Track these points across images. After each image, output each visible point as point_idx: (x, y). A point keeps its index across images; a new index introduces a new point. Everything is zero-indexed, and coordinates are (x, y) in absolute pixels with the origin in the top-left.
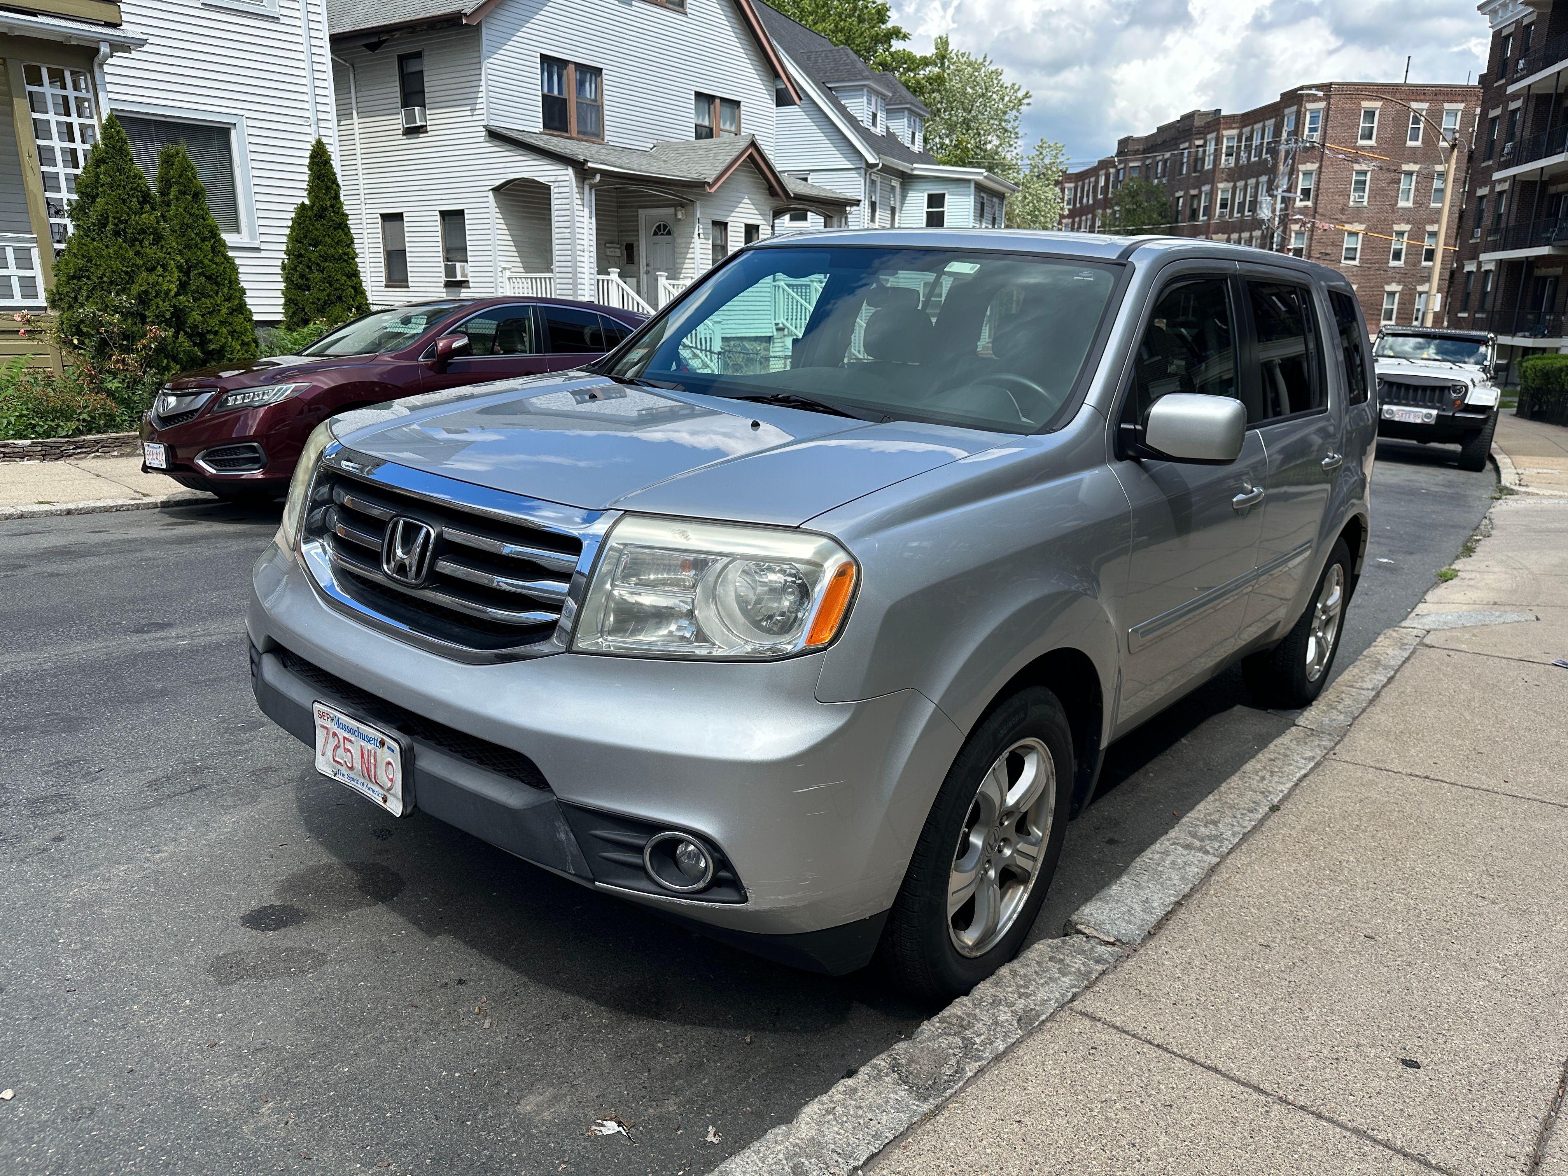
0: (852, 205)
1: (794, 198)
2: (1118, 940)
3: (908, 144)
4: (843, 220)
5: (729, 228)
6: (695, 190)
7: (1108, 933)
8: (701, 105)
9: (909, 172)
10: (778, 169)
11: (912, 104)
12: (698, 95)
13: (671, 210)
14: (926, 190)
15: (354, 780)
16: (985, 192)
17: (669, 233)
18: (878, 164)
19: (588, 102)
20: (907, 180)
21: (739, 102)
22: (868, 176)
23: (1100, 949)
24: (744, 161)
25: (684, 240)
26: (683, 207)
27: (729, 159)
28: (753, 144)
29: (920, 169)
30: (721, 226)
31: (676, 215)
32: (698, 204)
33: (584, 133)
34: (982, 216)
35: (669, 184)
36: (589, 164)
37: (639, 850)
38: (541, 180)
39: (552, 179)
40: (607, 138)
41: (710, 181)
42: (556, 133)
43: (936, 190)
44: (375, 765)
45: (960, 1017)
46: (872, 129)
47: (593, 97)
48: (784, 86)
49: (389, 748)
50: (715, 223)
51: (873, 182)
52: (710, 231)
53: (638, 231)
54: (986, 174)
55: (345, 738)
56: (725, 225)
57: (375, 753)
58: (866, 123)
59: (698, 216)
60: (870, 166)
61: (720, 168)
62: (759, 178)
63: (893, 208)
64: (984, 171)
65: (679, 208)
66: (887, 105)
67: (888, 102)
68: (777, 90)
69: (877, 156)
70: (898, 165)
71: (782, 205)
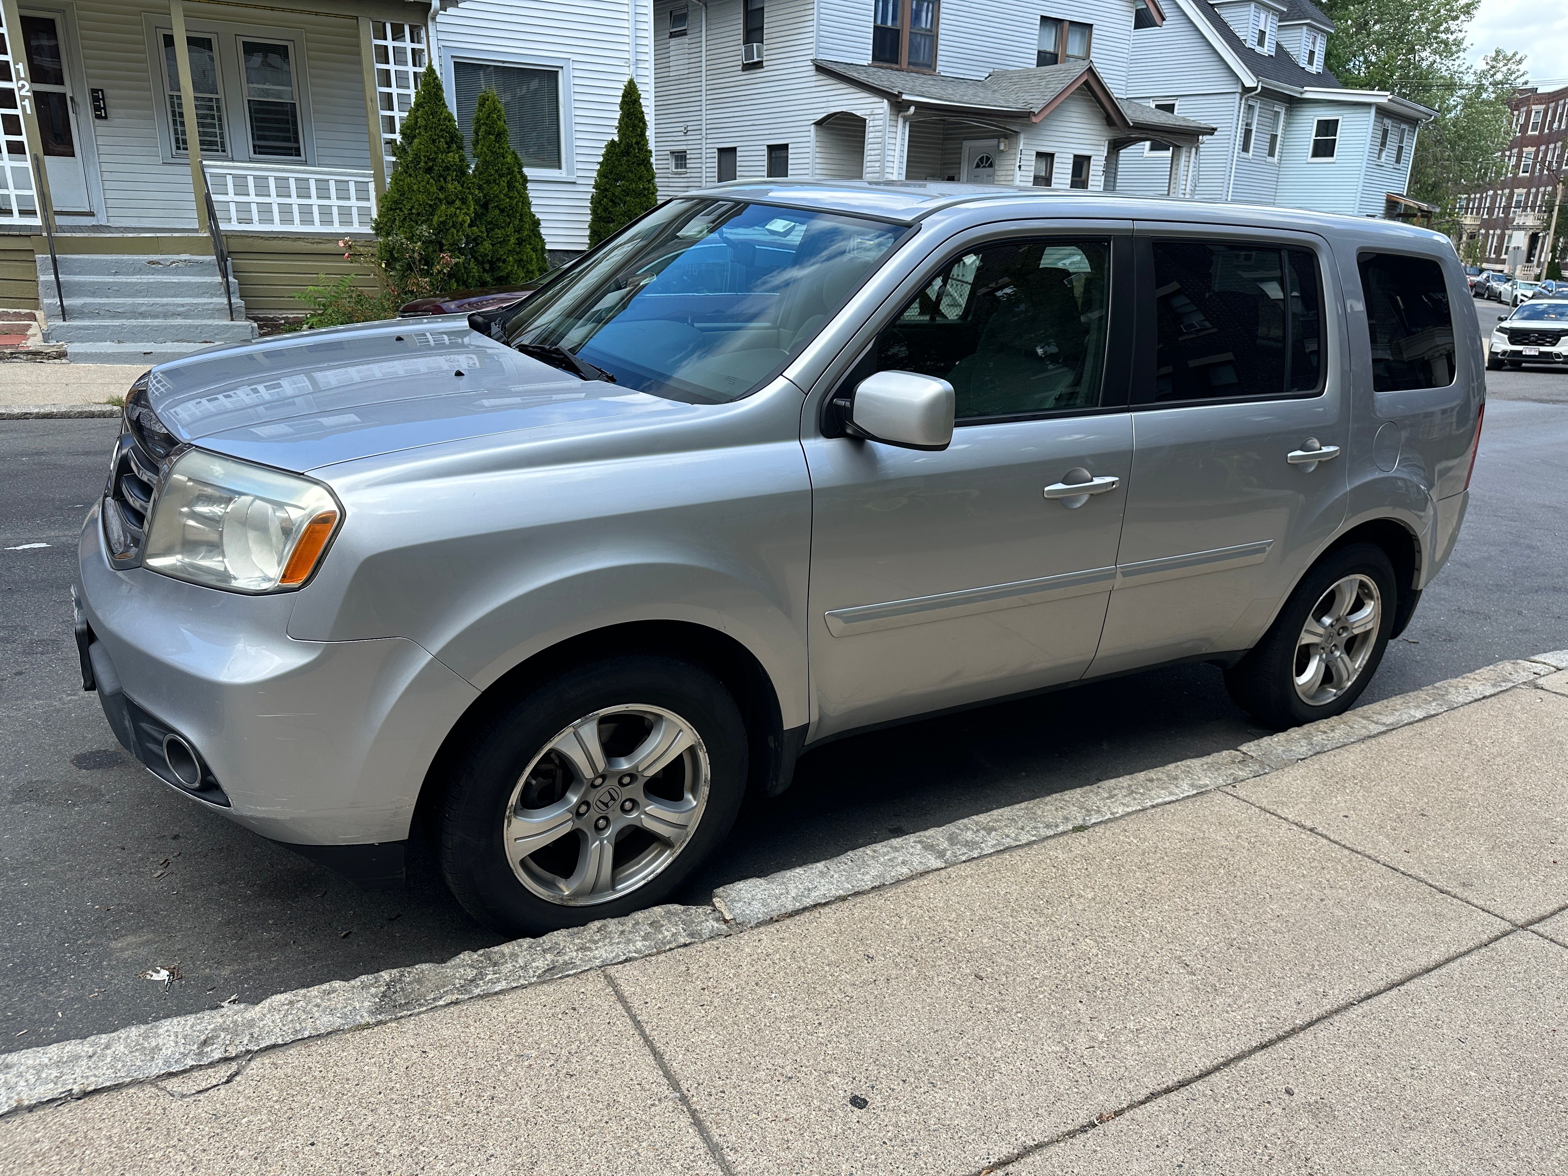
0: (1208, 134)
1: (1134, 127)
3: (1303, 63)
4: (1194, 150)
5: (1056, 160)
6: (1020, 121)
8: (1047, 30)
9: (1298, 96)
10: (1116, 96)
11: (1313, 19)
12: (1043, 18)
13: (995, 142)
14: (1316, 116)
16: (1389, 117)
17: (991, 165)
18: (1256, 88)
19: (922, 32)
20: (1294, 103)
21: (1092, 25)
22: (1243, 101)
24: (1078, 88)
25: (1005, 172)
26: (1006, 138)
27: (1060, 88)
28: (1090, 70)
29: (1311, 93)
30: (1047, 158)
31: (998, 147)
32: (1022, 136)
33: (915, 64)
34: (1383, 144)
35: (990, 115)
36: (904, 97)
38: (858, 113)
39: (868, 112)
40: (939, 69)
41: (1037, 111)
42: (885, 65)
43: (1328, 114)
46: (1258, 49)
47: (929, 27)
48: (1144, 7)
50: (1039, 155)
51: (1250, 108)
52: (1033, 163)
53: (960, 163)
54: (1390, 97)
56: (1051, 156)
58: (1251, 43)
59: (1022, 148)
60: (1246, 90)
61: (1049, 97)
62: (1097, 107)
63: (1274, 137)
64: (1388, 93)
65: (1002, 140)
66: (1280, 21)
67: (1282, 17)
68: (1137, 11)
69: (1254, 79)
70: (1283, 88)
71: (1119, 135)
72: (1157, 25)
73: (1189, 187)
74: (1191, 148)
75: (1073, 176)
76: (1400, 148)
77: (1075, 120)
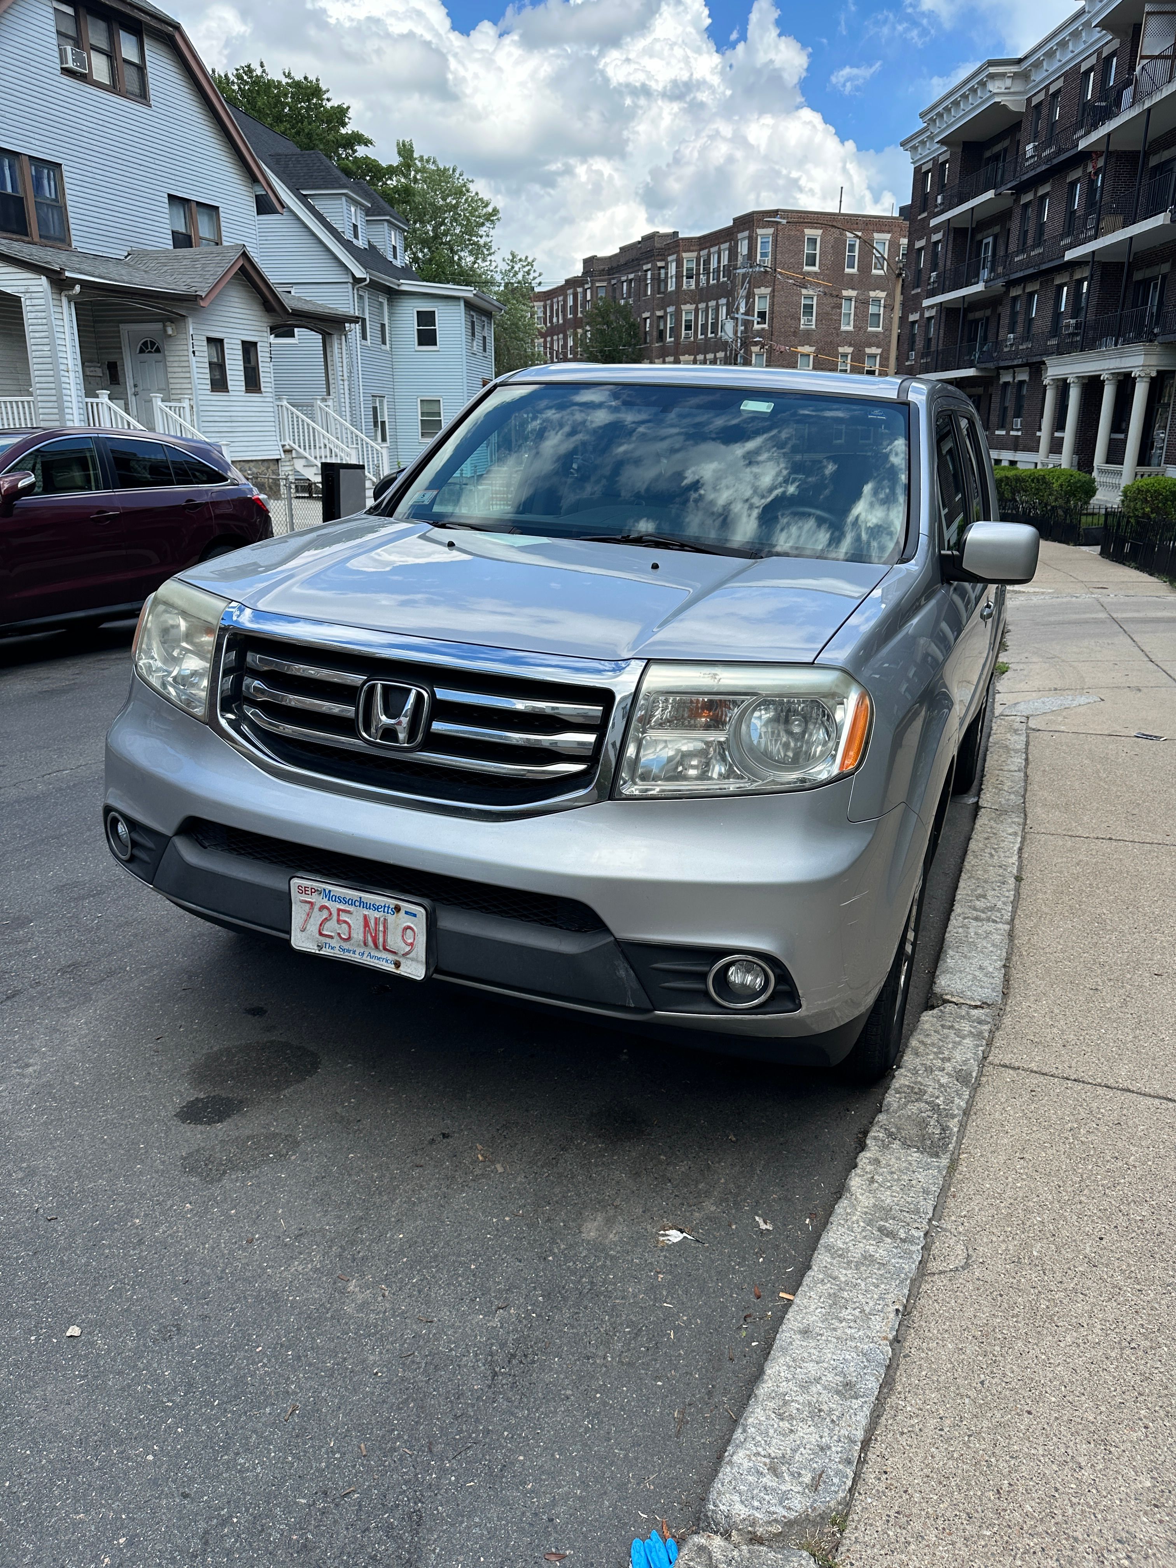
0: (351, 322)
1: (292, 314)
2: (983, 1003)
3: (390, 258)
4: (343, 337)
5: (226, 346)
6: (185, 304)
7: (972, 999)
8: (175, 209)
9: (396, 287)
10: (273, 282)
11: (391, 216)
12: (170, 196)
13: (159, 326)
14: (414, 307)
15: (349, 951)
16: (474, 311)
17: (158, 351)
18: (365, 279)
19: (48, 202)
20: (393, 295)
21: (218, 208)
22: (355, 291)
23: (975, 1012)
24: (236, 273)
25: (177, 359)
26: (172, 322)
27: (220, 271)
28: (245, 255)
29: (407, 285)
30: (216, 343)
31: (165, 331)
32: (190, 320)
33: (46, 238)
34: (473, 334)
35: (157, 297)
36: (67, 274)
37: (703, 976)
38: (9, 290)
39: (22, 289)
40: (74, 244)
41: (204, 295)
42: (14, 237)
43: (426, 306)
44: (384, 932)
45: (909, 1086)
46: (355, 241)
47: (53, 196)
48: (264, 193)
49: (406, 913)
50: (210, 340)
51: (361, 297)
52: (205, 349)
53: (121, 348)
54: (475, 292)
55: (339, 910)
56: (220, 341)
57: (385, 919)
58: (348, 236)
59: (191, 332)
60: (357, 281)
61: (212, 281)
62: (252, 292)
63: (383, 325)
64: (472, 289)
65: (168, 324)
66: (367, 215)
67: (368, 212)
68: (256, 196)
69: (363, 270)
70: (384, 280)
71: (279, 321)
72: (277, 212)
73: (346, 375)
74: (341, 335)
75: (244, 363)
76: (484, 338)
77: (236, 305)
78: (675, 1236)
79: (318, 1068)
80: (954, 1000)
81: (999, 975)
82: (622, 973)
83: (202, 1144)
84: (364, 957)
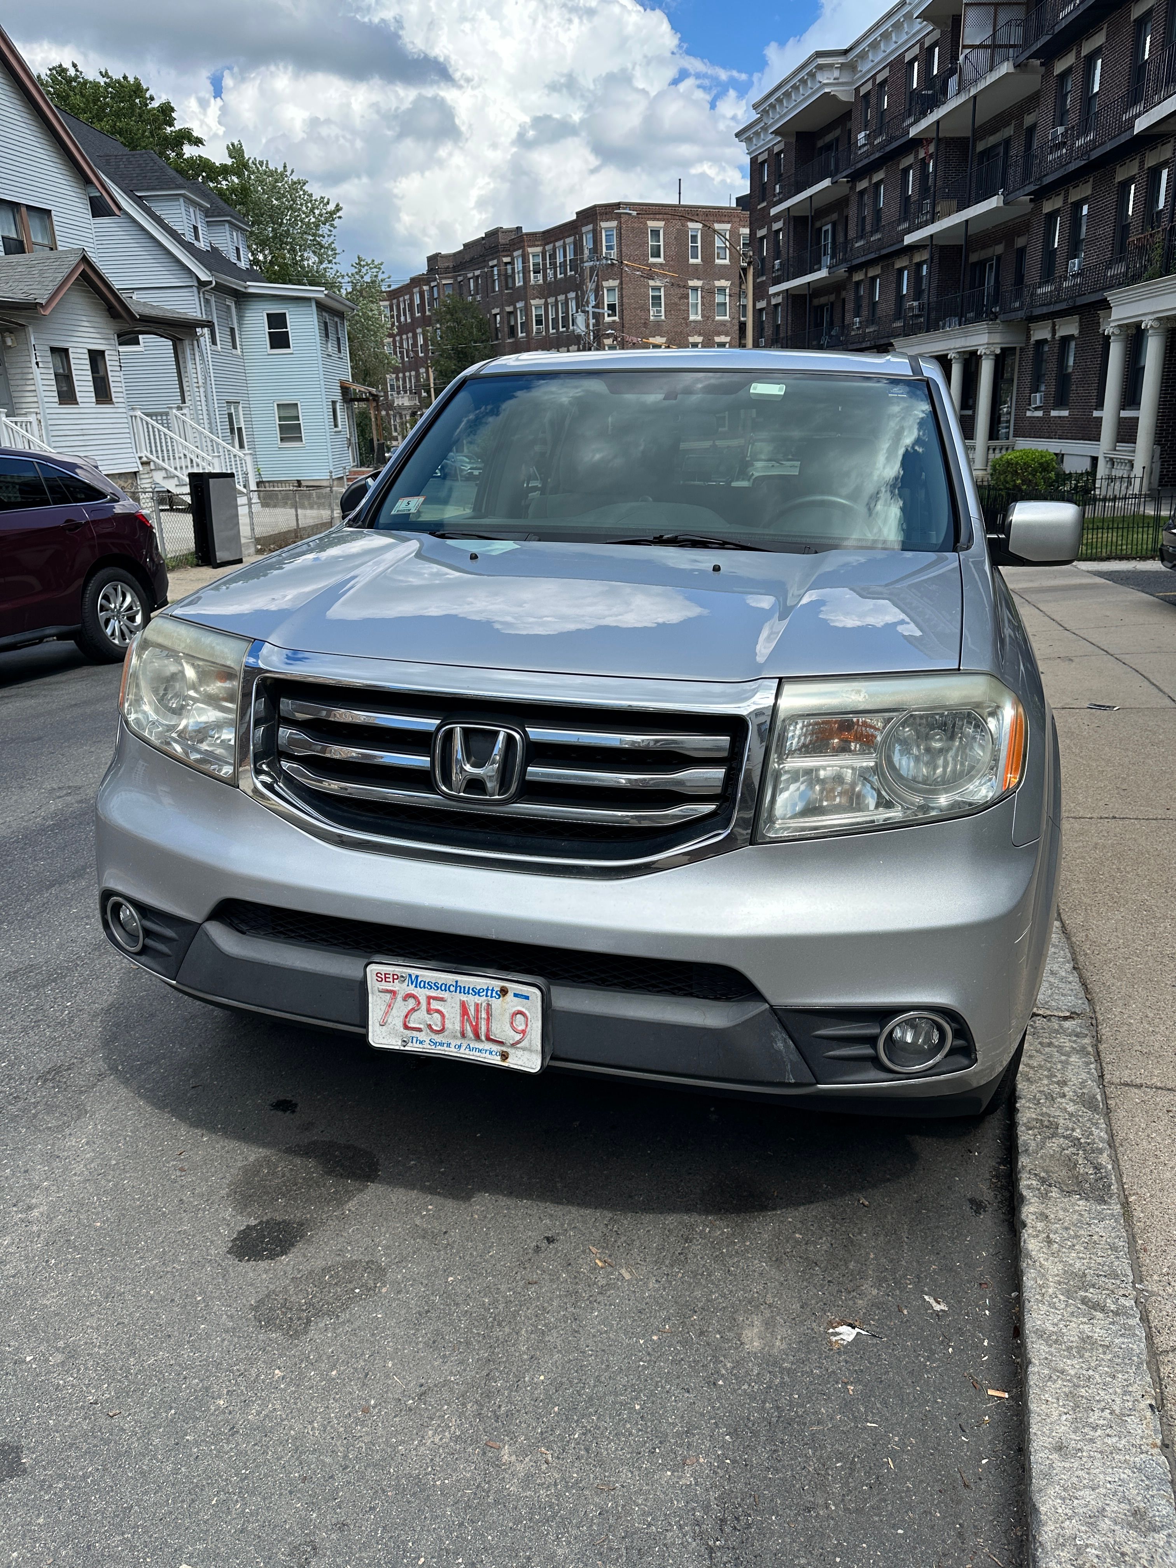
0: (203, 327)
1: (140, 320)
2: (1072, 1013)
3: (233, 259)
4: (195, 342)
5: (71, 356)
6: (24, 313)
7: (1059, 1009)
8: (4, 213)
9: (243, 290)
10: (117, 287)
11: (232, 216)
14: (264, 309)
15: (441, 1044)
16: (326, 312)
18: (211, 282)
20: (242, 298)
21: (49, 211)
22: (201, 295)
23: (1067, 1024)
24: (77, 279)
25: (19, 371)
26: (11, 333)
27: (60, 277)
28: (85, 259)
29: (254, 287)
30: (61, 353)
31: (4, 342)
32: (30, 329)
34: (327, 336)
37: (872, 1040)
41: (43, 302)
43: (276, 309)
44: (488, 1019)
45: (1037, 1119)
46: (195, 243)
48: (98, 194)
49: (516, 995)
50: (53, 350)
51: (207, 301)
52: (50, 359)
54: (326, 292)
55: (429, 998)
56: (66, 351)
57: (488, 1005)
58: (189, 237)
59: (33, 343)
60: (202, 284)
61: (52, 287)
62: (95, 298)
63: (232, 330)
64: (323, 289)
65: (6, 334)
66: (207, 217)
67: (207, 213)
68: (90, 198)
69: (209, 273)
70: (231, 282)
71: (126, 327)
72: (115, 215)
73: (201, 381)
74: (192, 341)
75: (92, 373)
76: (338, 339)
77: (79, 312)
78: (847, 1334)
79: (377, 1170)
80: (1040, 1012)
81: (1073, 978)
82: (780, 1045)
83: (271, 1287)
84: (462, 1050)
